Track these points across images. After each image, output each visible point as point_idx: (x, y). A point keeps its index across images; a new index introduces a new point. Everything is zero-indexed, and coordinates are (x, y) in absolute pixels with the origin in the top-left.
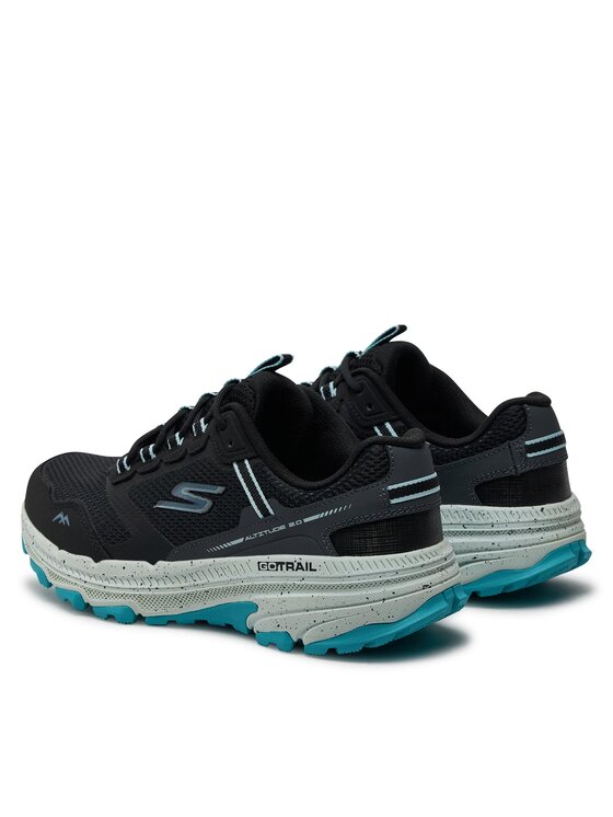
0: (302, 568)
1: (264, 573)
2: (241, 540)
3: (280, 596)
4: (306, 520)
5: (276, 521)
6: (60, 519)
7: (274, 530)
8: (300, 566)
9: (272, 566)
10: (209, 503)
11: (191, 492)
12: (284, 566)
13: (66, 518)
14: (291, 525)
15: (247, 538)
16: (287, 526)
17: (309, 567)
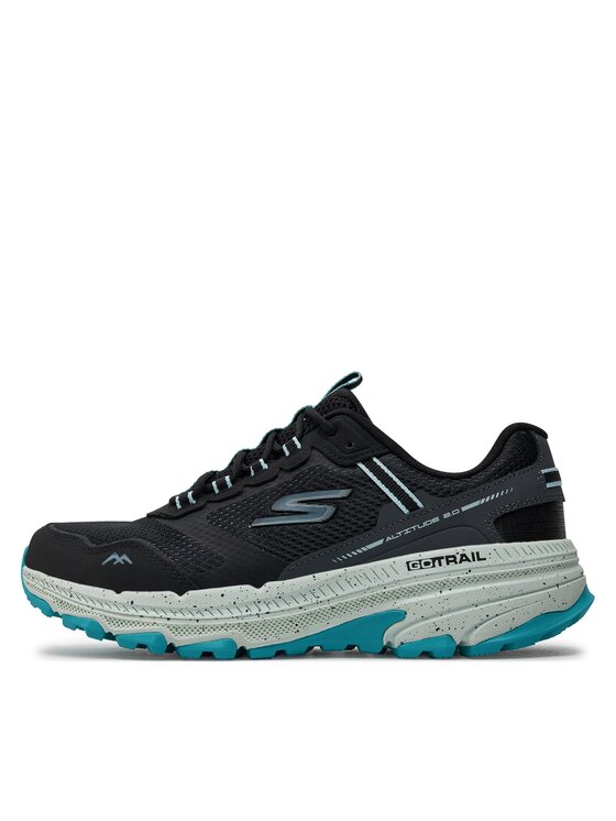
0: (468, 560)
1: (416, 572)
2: (381, 542)
3: (439, 594)
4: (464, 509)
5: (426, 515)
6: (114, 560)
7: (425, 524)
8: (464, 558)
9: (427, 564)
10: (329, 510)
11: (302, 502)
12: (444, 561)
13: (125, 557)
14: (446, 516)
15: (389, 539)
16: (441, 518)
17: (477, 557)
